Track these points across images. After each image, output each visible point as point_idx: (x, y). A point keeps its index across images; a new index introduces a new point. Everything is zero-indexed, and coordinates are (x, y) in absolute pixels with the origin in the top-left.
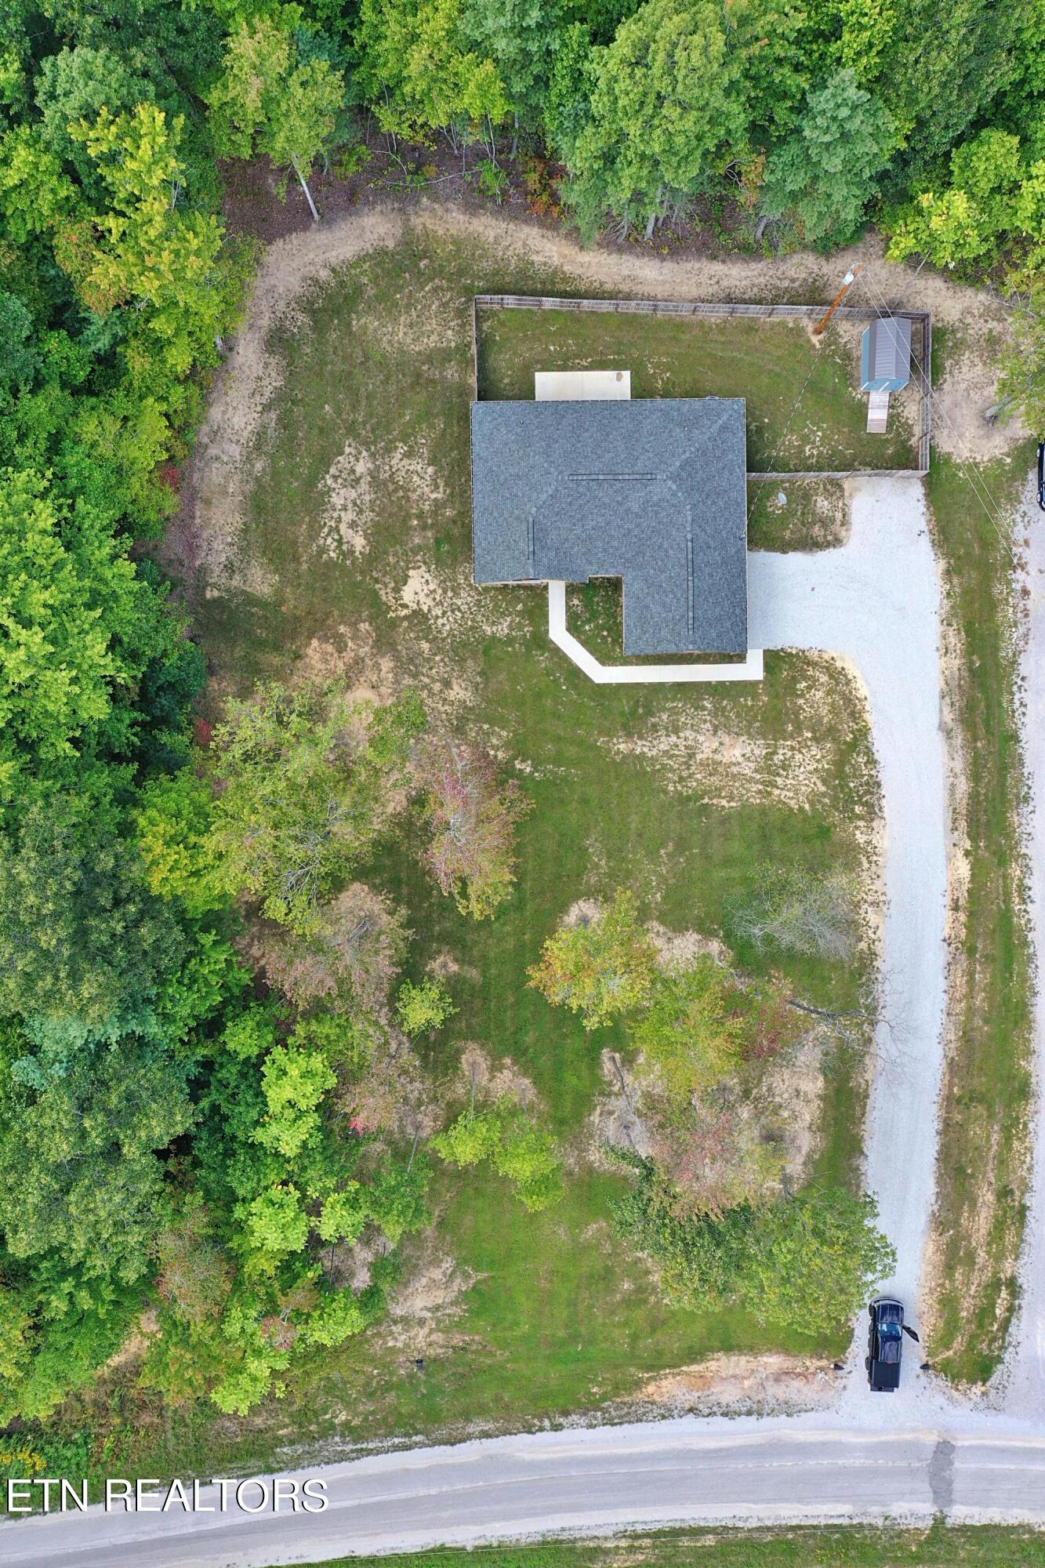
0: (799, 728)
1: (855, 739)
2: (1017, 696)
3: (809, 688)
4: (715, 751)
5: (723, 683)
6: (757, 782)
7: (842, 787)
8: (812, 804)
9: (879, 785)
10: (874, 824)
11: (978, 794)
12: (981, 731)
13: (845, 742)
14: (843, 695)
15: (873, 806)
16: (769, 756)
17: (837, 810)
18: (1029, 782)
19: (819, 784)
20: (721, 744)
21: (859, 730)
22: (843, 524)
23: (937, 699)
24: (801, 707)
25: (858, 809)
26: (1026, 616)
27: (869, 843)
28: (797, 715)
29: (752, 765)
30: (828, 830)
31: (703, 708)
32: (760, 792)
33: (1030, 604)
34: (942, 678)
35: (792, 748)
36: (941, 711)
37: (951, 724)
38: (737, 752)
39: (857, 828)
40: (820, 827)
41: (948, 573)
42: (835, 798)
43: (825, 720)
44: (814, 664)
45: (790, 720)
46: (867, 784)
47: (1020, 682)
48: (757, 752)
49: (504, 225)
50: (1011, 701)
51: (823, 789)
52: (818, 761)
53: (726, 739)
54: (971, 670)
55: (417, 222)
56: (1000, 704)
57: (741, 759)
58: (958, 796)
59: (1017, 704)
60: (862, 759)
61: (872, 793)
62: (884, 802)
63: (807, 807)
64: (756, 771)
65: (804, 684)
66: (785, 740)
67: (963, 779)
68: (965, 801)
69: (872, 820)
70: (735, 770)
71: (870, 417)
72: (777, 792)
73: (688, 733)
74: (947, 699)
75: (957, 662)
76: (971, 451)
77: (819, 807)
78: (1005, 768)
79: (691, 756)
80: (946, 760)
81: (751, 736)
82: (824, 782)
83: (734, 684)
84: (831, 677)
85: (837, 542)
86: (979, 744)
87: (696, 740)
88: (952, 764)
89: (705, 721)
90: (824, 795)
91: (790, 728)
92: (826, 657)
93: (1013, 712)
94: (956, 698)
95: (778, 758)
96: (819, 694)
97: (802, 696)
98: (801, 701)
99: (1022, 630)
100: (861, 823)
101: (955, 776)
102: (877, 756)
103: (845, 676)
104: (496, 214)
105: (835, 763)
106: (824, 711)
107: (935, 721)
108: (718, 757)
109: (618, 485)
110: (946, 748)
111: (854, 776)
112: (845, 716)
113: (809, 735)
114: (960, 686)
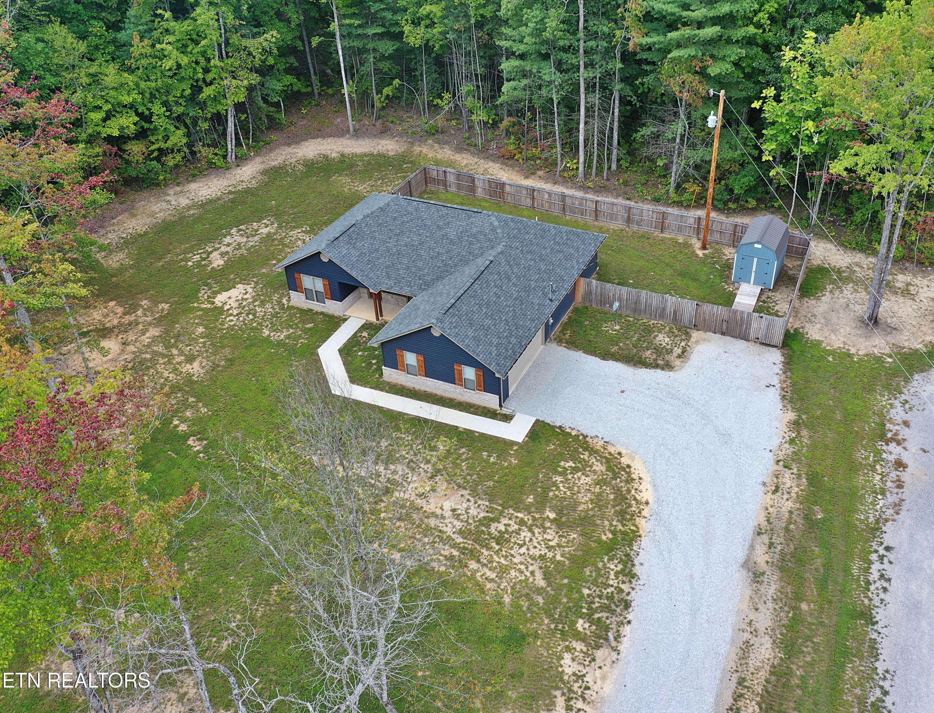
0: (541, 504)
1: (614, 541)
2: (875, 567)
3: (575, 470)
4: (421, 495)
5: (472, 432)
6: (455, 546)
7: (571, 589)
8: (517, 596)
9: (627, 605)
10: (599, 654)
11: (789, 673)
12: (812, 590)
13: (599, 542)
14: (617, 491)
15: (607, 629)
16: (487, 522)
17: (550, 616)
18: (886, 685)
19: (539, 575)
20: (433, 490)
21: (624, 533)
22: (679, 356)
23: (749, 532)
24: (555, 484)
25: (581, 625)
26: (900, 487)
27: (579, 677)
28: (546, 490)
29: (458, 524)
30: (523, 637)
31: (434, 449)
32: (451, 558)
33: (906, 476)
34: (763, 514)
35: (522, 523)
36: (752, 547)
37: (762, 566)
38: (447, 505)
39: (568, 649)
40: (513, 630)
41: (796, 425)
42: (552, 602)
43: (581, 508)
44: (593, 451)
45: (533, 491)
46: (610, 597)
47: (882, 551)
48: (473, 512)
49: (476, 160)
50: (867, 570)
51: (542, 583)
52: (549, 548)
53: (442, 486)
54: (808, 518)
55: (417, 149)
56: (847, 570)
57: (448, 514)
58: (753, 663)
59: (874, 575)
60: (614, 566)
61: (613, 612)
62: (626, 630)
63: (507, 599)
64: (460, 532)
65: (571, 464)
66: (517, 510)
67: (767, 642)
68: (763, 674)
69: (598, 647)
70: (432, 522)
71: (736, 300)
72: (473, 565)
73: (399, 468)
74: (765, 538)
75: (790, 504)
76: (845, 343)
77: (524, 604)
78: (846, 653)
79: (387, 491)
80: (745, 606)
81: (474, 493)
82: (547, 576)
83: (483, 436)
84: (609, 468)
85: (668, 366)
86: (804, 606)
87: (405, 477)
88: (753, 616)
89: (428, 462)
90: (539, 591)
91: (531, 499)
92: (612, 449)
93: (868, 583)
94: (778, 540)
95: (496, 528)
96: (584, 480)
97: (563, 474)
98: (559, 479)
99: (891, 499)
100: (579, 646)
101: (755, 633)
102: (637, 570)
103: (629, 473)
104: (473, 154)
105: (572, 558)
106: (584, 498)
107: (741, 555)
108: (419, 502)
109: (445, 211)
110: (748, 592)
111: (595, 583)
112: (610, 512)
113: (552, 516)
114: (787, 530)
